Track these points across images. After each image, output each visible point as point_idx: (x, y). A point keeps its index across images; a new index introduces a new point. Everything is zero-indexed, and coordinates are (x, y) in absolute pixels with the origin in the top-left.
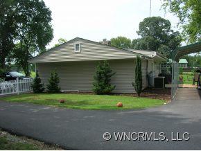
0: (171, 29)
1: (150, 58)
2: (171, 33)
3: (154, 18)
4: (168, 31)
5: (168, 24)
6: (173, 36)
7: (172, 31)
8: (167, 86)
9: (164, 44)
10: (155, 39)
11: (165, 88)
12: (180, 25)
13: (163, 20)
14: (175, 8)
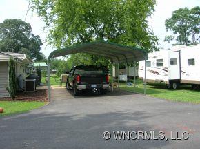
0: (32, 33)
1: (21, 61)
2: (31, 37)
3: (14, 20)
4: (28, 34)
5: (28, 28)
6: (33, 40)
7: (33, 35)
8: (38, 88)
9: (24, 47)
10: (16, 42)
11: (37, 91)
12: (46, 29)
13: (24, 24)
14: (42, 12)
